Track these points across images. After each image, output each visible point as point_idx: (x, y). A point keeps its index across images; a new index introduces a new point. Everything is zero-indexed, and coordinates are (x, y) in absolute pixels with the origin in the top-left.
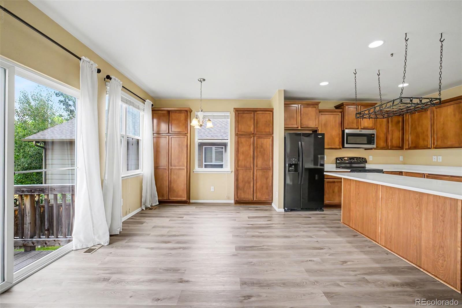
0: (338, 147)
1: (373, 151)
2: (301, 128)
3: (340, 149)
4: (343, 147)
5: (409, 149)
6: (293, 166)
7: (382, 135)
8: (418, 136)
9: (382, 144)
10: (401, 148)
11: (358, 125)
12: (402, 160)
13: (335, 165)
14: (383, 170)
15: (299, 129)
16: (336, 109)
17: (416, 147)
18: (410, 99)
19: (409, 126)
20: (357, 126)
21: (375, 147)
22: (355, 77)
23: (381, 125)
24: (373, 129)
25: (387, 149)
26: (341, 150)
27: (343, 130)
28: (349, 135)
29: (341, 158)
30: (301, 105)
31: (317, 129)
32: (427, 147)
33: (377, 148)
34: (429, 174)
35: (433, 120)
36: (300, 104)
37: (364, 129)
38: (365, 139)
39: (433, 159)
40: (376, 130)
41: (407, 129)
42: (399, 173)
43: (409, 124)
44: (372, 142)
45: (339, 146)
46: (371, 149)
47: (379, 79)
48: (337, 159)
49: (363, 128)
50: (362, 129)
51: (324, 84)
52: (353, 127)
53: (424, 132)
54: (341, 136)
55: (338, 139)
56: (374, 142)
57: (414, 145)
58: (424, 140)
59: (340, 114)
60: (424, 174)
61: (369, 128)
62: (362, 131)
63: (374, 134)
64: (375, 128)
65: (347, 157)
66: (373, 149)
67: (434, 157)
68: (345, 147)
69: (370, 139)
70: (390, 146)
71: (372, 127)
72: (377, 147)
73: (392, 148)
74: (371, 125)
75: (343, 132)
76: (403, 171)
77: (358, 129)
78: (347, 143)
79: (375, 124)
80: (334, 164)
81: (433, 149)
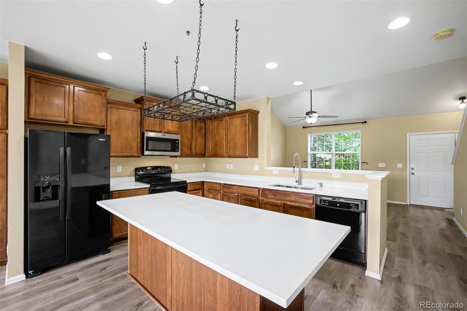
0: (136, 154)
1: (178, 158)
2: (74, 123)
3: (139, 156)
4: (143, 154)
5: (210, 156)
6: (49, 190)
7: (186, 142)
8: (216, 145)
9: (186, 151)
10: (203, 155)
11: (161, 127)
12: (205, 167)
13: (135, 177)
14: (186, 181)
15: (70, 124)
16: (136, 103)
17: (215, 155)
18: (205, 95)
19: (210, 134)
20: (160, 129)
21: (179, 155)
22: (145, 55)
23: (185, 130)
24: (178, 134)
25: (192, 156)
26: (140, 158)
27: (142, 132)
28: (149, 139)
29: (142, 169)
30: (74, 87)
31: (103, 128)
32: (223, 156)
33: (181, 156)
34: (224, 184)
35: (227, 130)
36: (72, 83)
37: (168, 133)
38: (169, 146)
39: (227, 167)
40: (180, 136)
41: (208, 137)
42: (201, 183)
43: (210, 132)
44: (176, 149)
45: (138, 153)
46: (176, 157)
47: (176, 68)
48: (136, 169)
49: (166, 131)
50: (165, 133)
51: (105, 56)
52: (155, 130)
53: (220, 141)
54: (139, 140)
55: (137, 144)
56: (179, 149)
57: (213, 153)
58: (220, 148)
59: (139, 111)
60: (220, 183)
61: (173, 132)
62: (165, 135)
63: (178, 140)
64: (180, 132)
65: (150, 167)
66: (178, 157)
67: (227, 165)
68: (145, 154)
69: (174, 145)
70: (194, 153)
71: (176, 132)
72: (181, 154)
73: (197, 155)
74: (175, 129)
75: (143, 134)
76: (205, 180)
77: (161, 132)
78: (147, 150)
79: (180, 127)
80: (133, 176)
81: (227, 157)
